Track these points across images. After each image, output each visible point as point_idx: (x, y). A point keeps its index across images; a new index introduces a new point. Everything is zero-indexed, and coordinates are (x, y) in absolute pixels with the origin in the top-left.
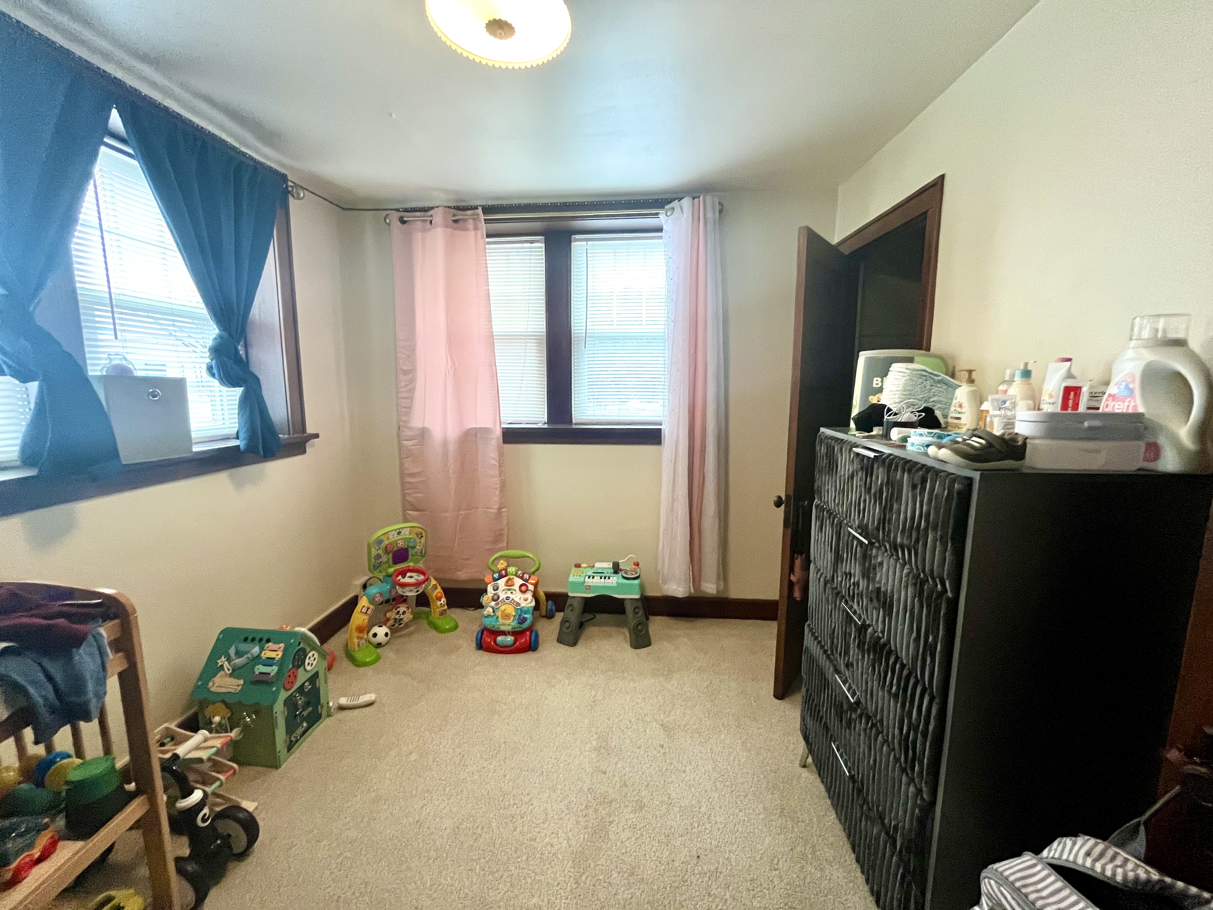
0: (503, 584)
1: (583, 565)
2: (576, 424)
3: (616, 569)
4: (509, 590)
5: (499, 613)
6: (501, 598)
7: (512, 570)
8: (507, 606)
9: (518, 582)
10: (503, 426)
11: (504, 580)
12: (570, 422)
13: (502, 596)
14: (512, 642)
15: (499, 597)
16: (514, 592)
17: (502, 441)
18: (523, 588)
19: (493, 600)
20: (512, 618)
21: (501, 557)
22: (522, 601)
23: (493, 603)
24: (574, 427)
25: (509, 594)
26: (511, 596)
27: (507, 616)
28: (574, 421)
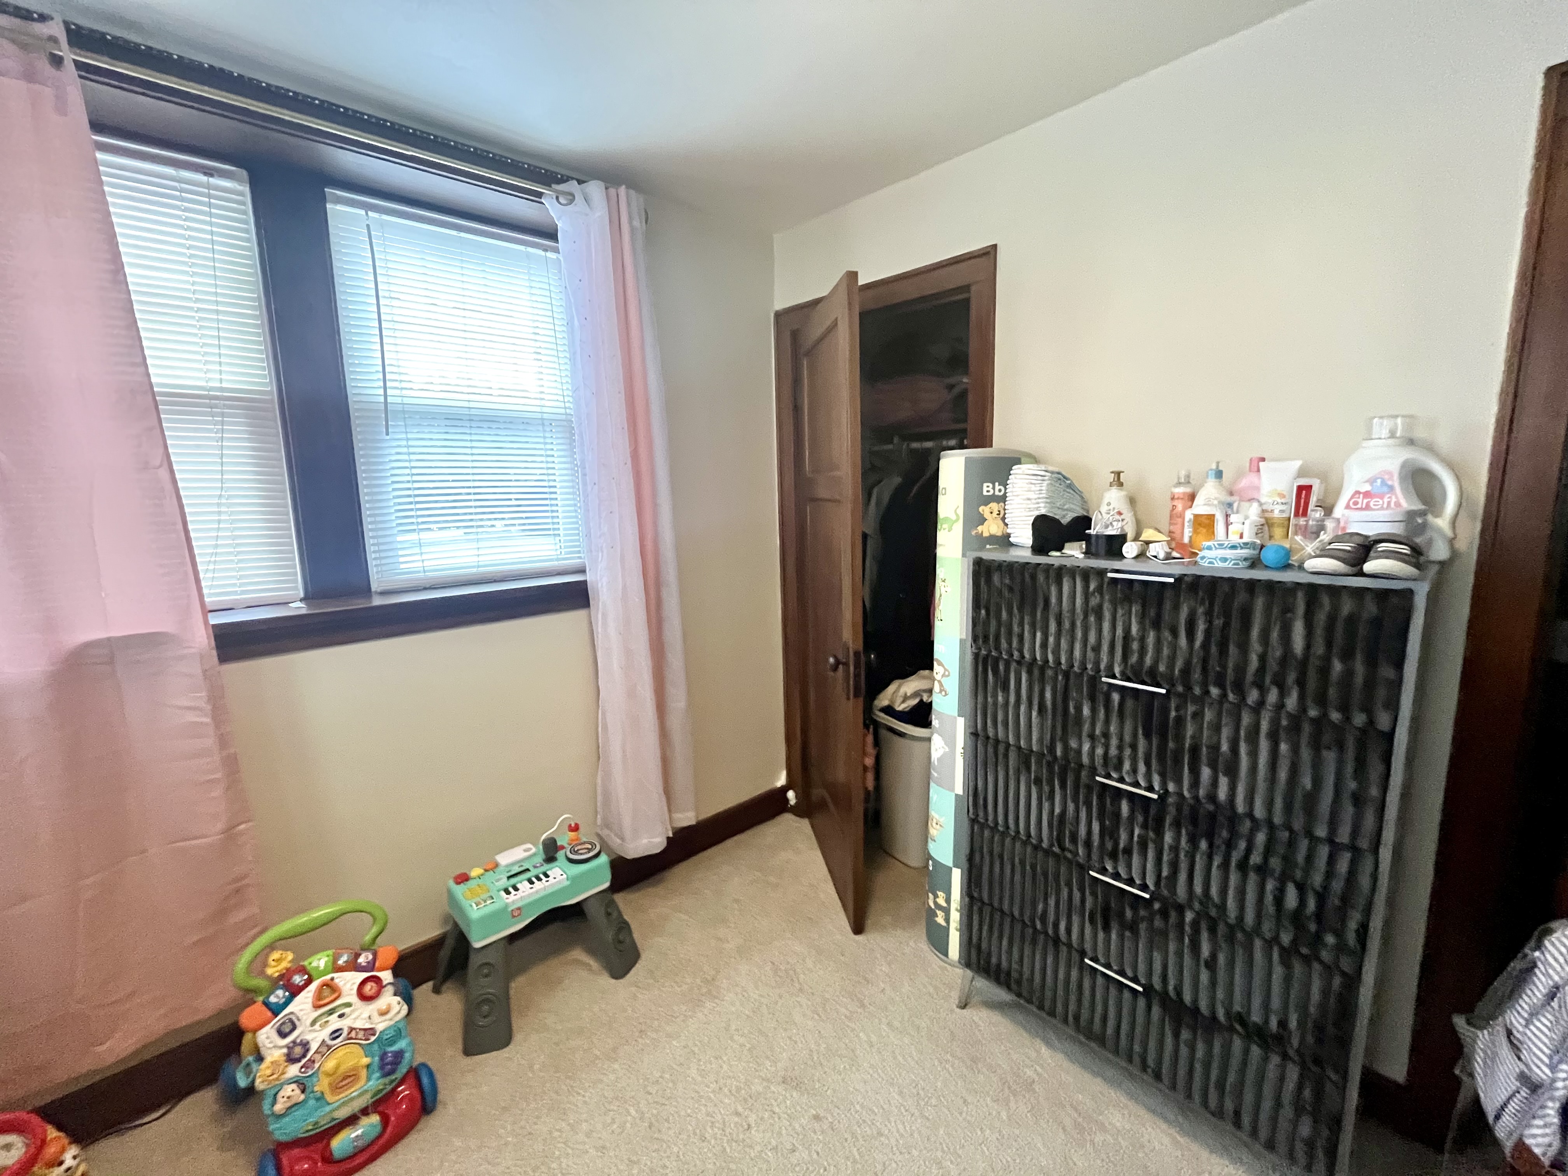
0: (309, 1006)
1: (475, 872)
2: (384, 593)
3: (551, 851)
4: (331, 1012)
5: (322, 1085)
6: (314, 1047)
7: (320, 962)
8: (341, 1053)
9: (349, 981)
10: (216, 619)
11: (305, 999)
12: (366, 591)
13: (316, 1037)
14: (378, 1129)
15: (305, 1045)
16: (346, 1010)
17: (216, 659)
18: (369, 988)
19: (291, 1059)
20: (364, 1073)
21: (271, 947)
22: (376, 1018)
23: (294, 1070)
24: (377, 601)
25: (334, 1023)
26: (345, 1024)
27: (349, 1078)
28: (374, 587)
